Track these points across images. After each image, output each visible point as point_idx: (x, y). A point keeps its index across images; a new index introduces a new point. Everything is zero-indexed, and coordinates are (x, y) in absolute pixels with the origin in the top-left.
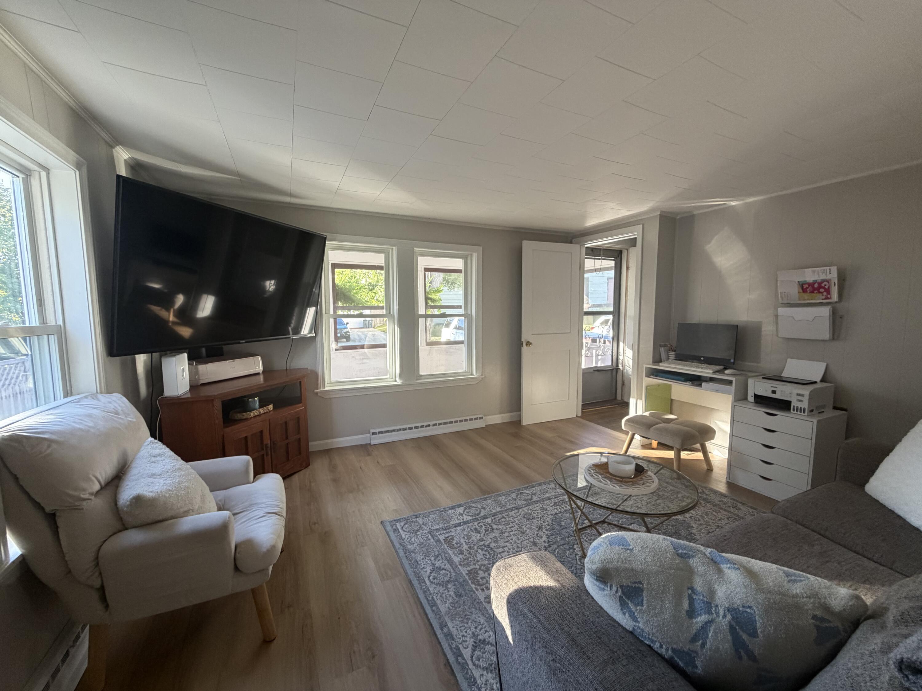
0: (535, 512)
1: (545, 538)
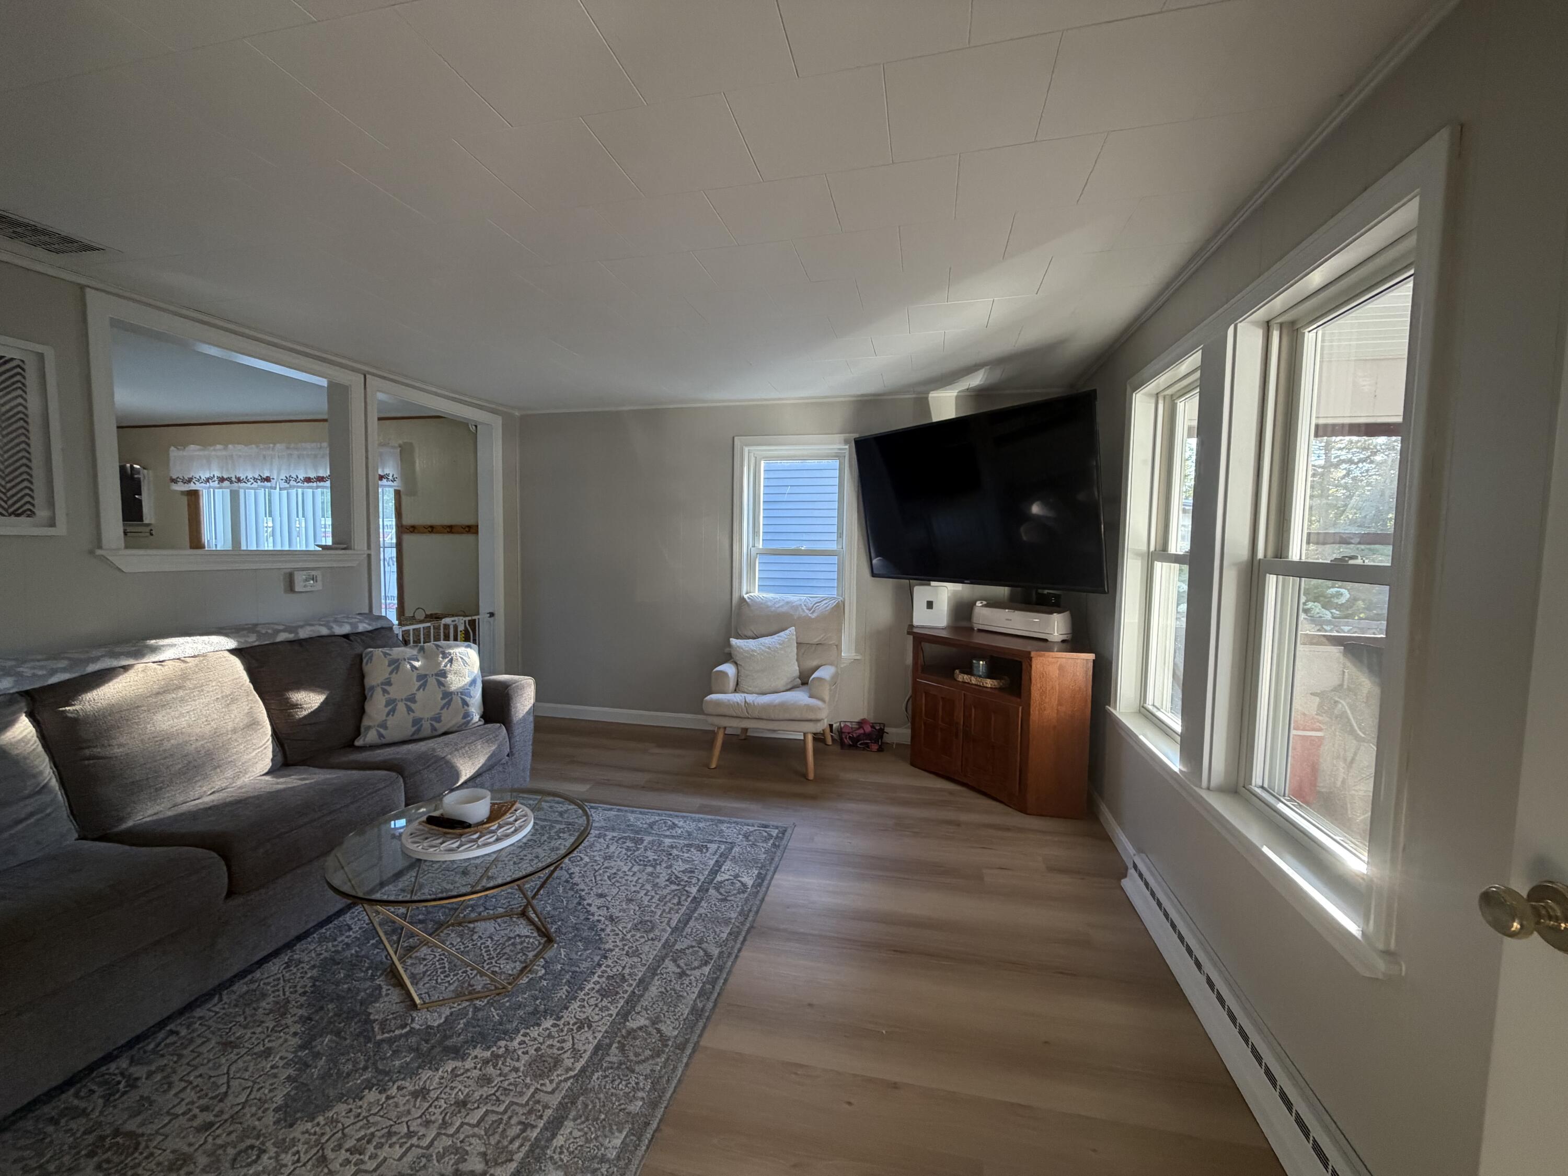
0: (643, 940)
1: (593, 909)
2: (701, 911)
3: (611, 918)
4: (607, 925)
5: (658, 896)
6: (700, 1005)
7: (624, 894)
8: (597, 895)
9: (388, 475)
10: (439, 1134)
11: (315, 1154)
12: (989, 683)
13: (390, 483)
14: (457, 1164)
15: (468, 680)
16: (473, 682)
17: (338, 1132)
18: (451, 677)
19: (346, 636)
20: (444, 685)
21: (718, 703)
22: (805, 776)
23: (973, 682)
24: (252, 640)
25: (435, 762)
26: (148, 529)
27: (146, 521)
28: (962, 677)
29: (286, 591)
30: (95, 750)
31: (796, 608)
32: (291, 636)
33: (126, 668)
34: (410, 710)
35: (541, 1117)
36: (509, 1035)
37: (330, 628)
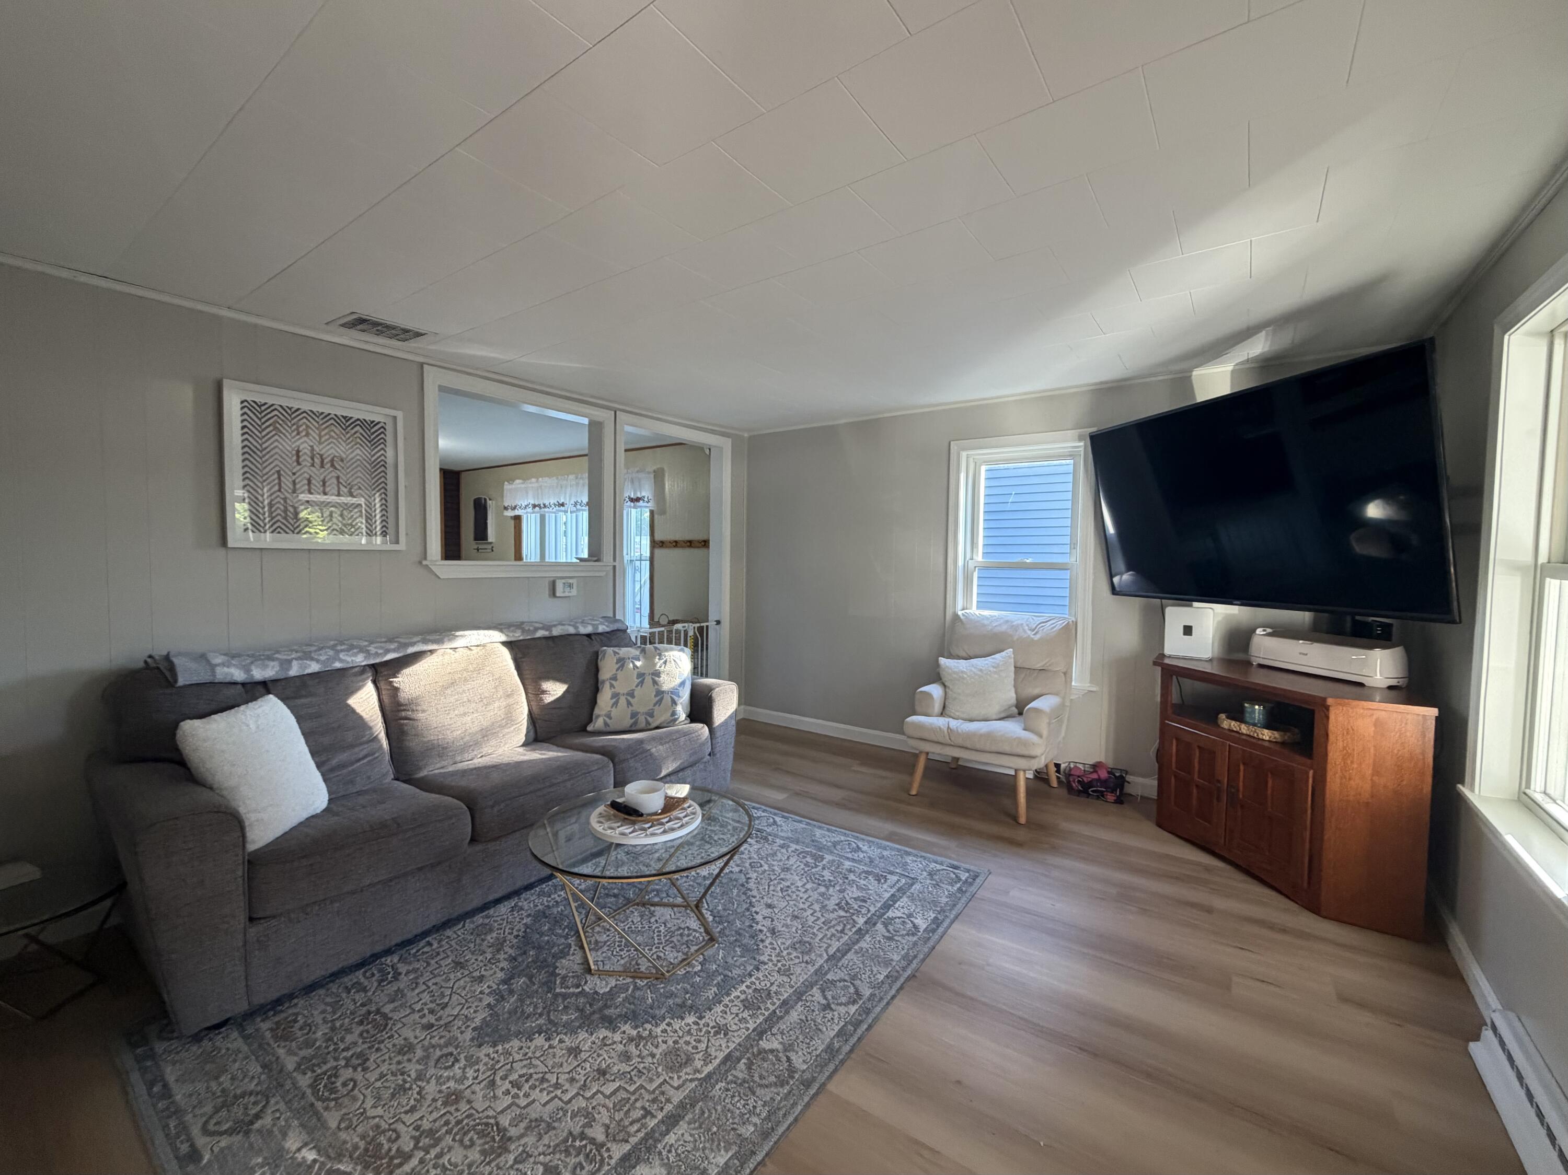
0: (797, 961)
1: (759, 918)
2: (863, 944)
3: (773, 931)
4: (767, 937)
5: (823, 920)
6: (837, 1045)
7: (791, 910)
8: (766, 905)
9: (644, 497)
10: (578, 1094)
11: (488, 1077)
12: (1266, 734)
13: (645, 504)
14: (584, 1127)
15: (678, 681)
16: (683, 684)
17: (508, 1064)
18: (663, 678)
19: (589, 636)
20: (657, 684)
21: (920, 726)
22: (1015, 818)
23: (1244, 732)
24: (518, 635)
25: (641, 753)
26: (490, 547)
27: (490, 540)
28: (1226, 723)
29: (550, 596)
30: (408, 713)
31: (1016, 628)
32: (546, 633)
33: (432, 652)
34: (629, 704)
35: (662, 1109)
36: (656, 1020)
37: (576, 628)
